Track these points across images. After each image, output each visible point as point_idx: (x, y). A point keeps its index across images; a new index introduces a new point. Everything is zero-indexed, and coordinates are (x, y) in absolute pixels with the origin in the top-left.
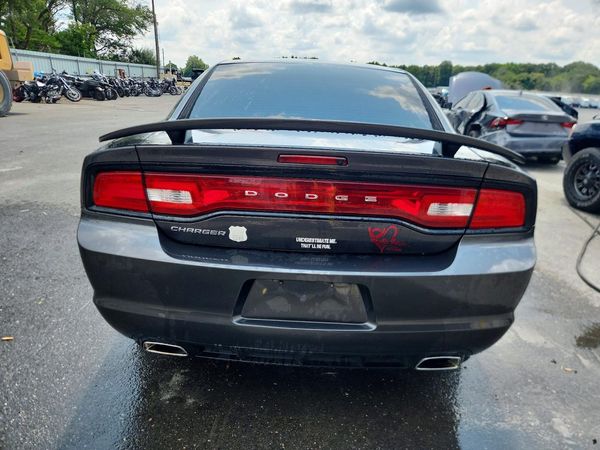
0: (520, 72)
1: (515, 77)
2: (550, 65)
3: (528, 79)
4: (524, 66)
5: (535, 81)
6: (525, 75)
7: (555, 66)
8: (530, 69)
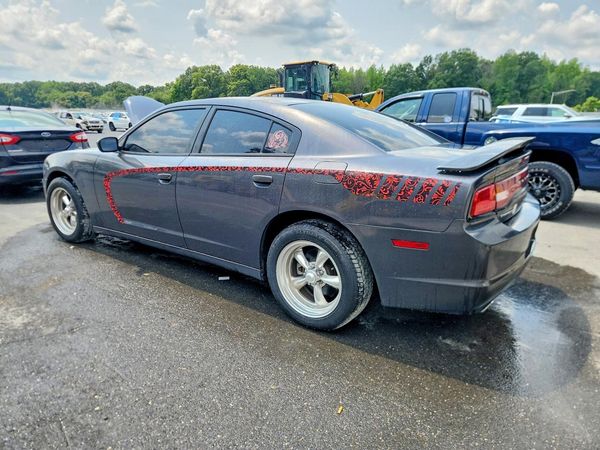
0: (65, 91)
1: (62, 95)
2: (92, 84)
3: (76, 97)
4: (68, 85)
5: (83, 99)
6: (71, 94)
7: (98, 85)
8: (75, 87)
